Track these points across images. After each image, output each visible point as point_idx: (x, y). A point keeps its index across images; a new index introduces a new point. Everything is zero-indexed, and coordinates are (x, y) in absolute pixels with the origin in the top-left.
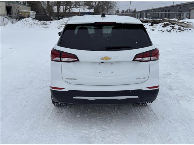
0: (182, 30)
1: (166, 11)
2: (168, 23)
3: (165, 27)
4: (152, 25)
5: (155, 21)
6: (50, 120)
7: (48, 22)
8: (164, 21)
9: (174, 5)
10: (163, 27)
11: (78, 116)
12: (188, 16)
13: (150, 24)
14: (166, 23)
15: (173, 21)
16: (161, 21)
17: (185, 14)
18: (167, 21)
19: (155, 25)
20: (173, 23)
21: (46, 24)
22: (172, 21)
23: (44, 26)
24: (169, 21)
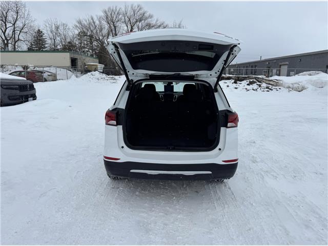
0: (270, 89)
1: (252, 67)
2: (255, 80)
3: (251, 85)
4: (235, 82)
5: (238, 78)
6: (103, 197)
7: (116, 77)
8: (249, 78)
9: (262, 59)
10: (248, 85)
11: (137, 193)
12: (278, 72)
13: (233, 81)
14: (251, 80)
15: (260, 78)
16: (246, 77)
17: (274, 71)
18: (253, 78)
19: (238, 82)
20: (260, 80)
21: (115, 79)
22: (258, 78)
23: (112, 81)
24: (255, 78)
